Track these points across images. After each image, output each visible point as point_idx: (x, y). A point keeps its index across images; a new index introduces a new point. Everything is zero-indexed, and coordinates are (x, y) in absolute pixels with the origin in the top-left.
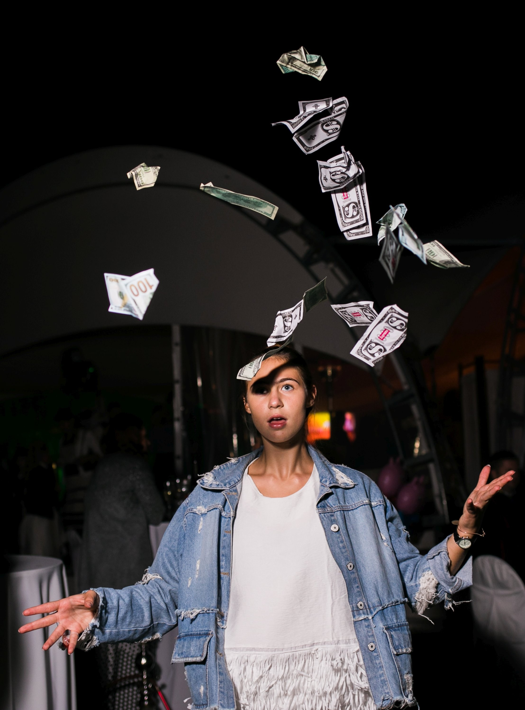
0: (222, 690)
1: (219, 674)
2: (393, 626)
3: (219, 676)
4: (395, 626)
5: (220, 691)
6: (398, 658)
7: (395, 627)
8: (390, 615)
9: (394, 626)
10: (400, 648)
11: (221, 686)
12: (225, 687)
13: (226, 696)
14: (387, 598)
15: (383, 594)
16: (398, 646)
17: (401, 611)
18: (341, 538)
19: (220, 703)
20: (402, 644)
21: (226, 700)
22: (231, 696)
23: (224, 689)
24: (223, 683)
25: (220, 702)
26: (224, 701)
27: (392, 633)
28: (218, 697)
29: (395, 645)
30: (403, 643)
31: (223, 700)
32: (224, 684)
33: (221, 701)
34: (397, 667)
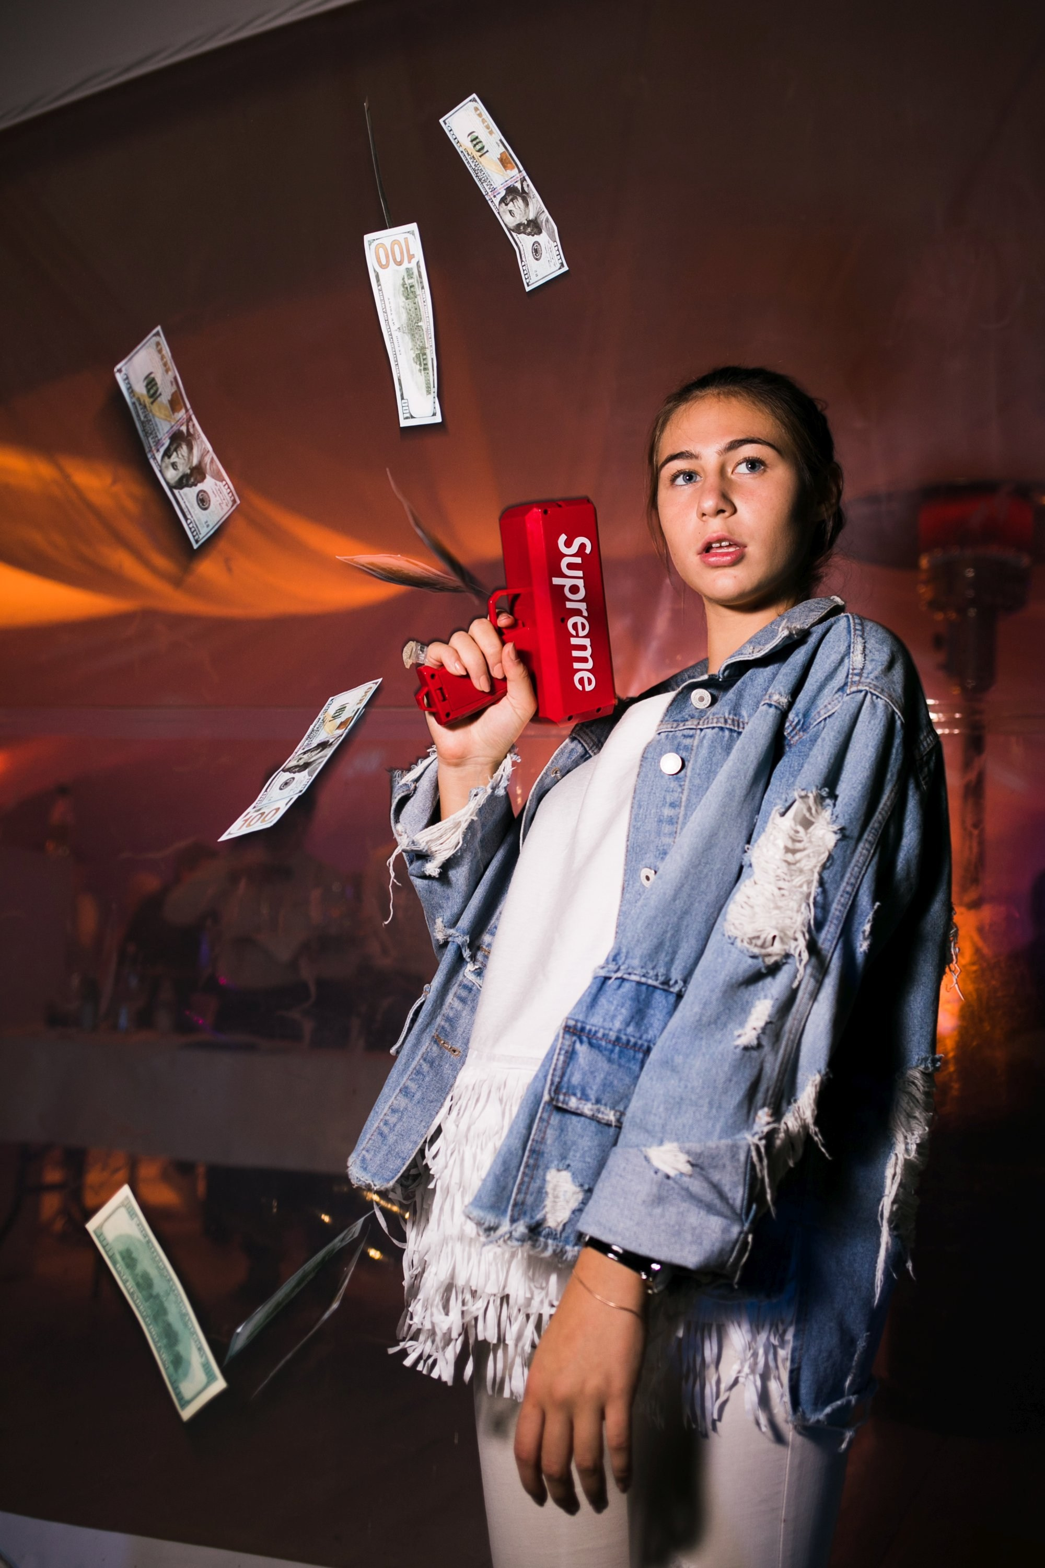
0: (386, 1130)
1: (401, 1090)
2: (596, 1032)
3: (397, 1095)
4: (604, 1035)
5: (378, 1127)
6: (555, 1119)
7: (601, 1039)
8: (615, 1002)
9: (600, 1035)
10: (579, 1095)
11: (388, 1118)
12: (398, 1126)
13: (385, 1148)
14: (641, 956)
15: (638, 941)
16: (574, 1087)
17: (661, 1011)
18: (676, 795)
19: (364, 1157)
20: (591, 1088)
21: (380, 1156)
22: (402, 1155)
23: (392, 1130)
24: (396, 1116)
25: (364, 1152)
26: (375, 1155)
27: (578, 1045)
28: (367, 1140)
29: (569, 1081)
30: (595, 1088)
31: (372, 1153)
32: (400, 1119)
33: (367, 1151)
34: (532, 1137)
